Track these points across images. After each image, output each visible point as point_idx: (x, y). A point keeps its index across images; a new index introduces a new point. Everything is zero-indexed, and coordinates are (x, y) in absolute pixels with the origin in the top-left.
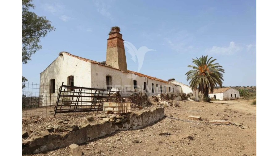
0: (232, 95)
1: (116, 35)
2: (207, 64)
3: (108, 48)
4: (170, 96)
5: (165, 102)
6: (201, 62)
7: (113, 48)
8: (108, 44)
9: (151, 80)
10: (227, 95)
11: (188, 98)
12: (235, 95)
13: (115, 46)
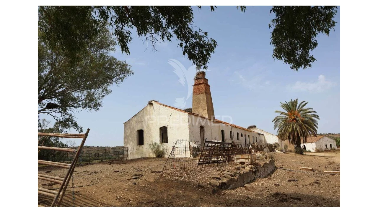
0: (326, 145)
1: (202, 81)
2: (298, 109)
3: (193, 95)
4: (259, 147)
5: (259, 154)
6: (291, 107)
7: (199, 95)
8: (194, 90)
9: (236, 129)
10: (320, 146)
11: (276, 150)
12: (331, 145)
13: (203, 93)
